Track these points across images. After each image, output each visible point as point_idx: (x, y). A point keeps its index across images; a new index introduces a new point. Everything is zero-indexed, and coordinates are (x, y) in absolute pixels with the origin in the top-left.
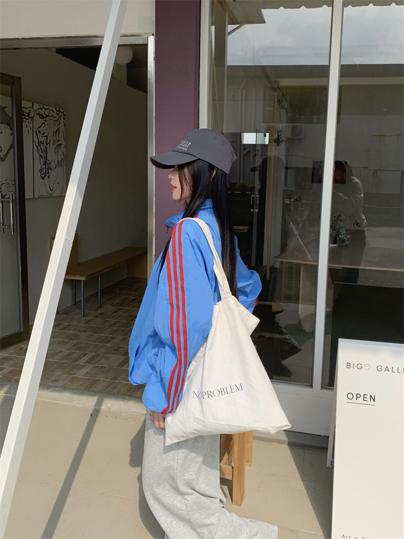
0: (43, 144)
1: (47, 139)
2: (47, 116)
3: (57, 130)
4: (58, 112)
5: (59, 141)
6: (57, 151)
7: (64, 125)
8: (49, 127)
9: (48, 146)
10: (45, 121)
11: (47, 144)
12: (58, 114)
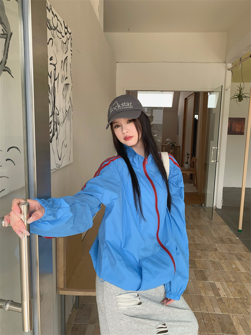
0: (51, 77)
1: (55, 69)
2: (55, 28)
3: (65, 59)
4: (66, 30)
5: (67, 78)
6: (65, 95)
7: (71, 54)
8: (57, 50)
9: (56, 82)
10: (53, 36)
11: (55, 80)
12: (66, 34)
